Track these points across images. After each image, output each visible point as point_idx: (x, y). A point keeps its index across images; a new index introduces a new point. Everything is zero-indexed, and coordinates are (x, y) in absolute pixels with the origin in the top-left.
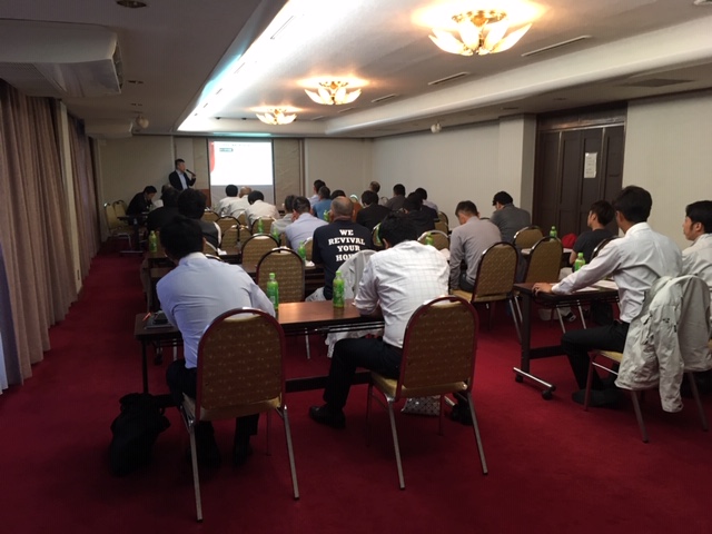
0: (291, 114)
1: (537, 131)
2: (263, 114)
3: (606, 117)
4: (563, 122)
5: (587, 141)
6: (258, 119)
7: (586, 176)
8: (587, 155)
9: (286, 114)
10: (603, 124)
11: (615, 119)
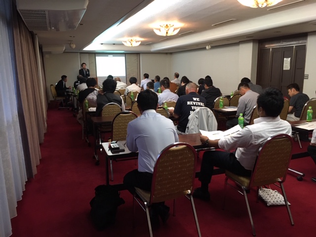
0: (139, 41)
1: (259, 48)
2: (126, 42)
3: (295, 41)
4: (272, 44)
5: (285, 52)
6: (123, 44)
7: (284, 69)
8: (285, 59)
9: (136, 42)
10: (294, 44)
11: (300, 42)
